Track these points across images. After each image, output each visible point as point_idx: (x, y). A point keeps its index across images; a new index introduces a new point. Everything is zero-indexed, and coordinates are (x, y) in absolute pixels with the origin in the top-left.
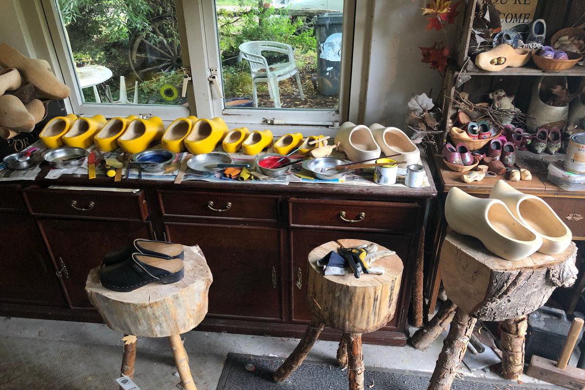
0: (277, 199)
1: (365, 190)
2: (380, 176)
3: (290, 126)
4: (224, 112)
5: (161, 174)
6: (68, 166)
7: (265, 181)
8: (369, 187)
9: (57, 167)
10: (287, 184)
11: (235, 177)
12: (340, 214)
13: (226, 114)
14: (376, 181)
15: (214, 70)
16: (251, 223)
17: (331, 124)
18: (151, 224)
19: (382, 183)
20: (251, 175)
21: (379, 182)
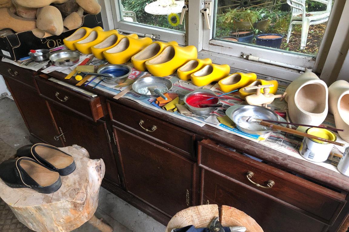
0: (191, 137)
1: (280, 158)
2: (307, 149)
3: (263, 64)
4: (211, 42)
5: (112, 87)
6: (62, 65)
7: (184, 117)
8: (289, 156)
9: (55, 64)
10: (202, 125)
11: (161, 105)
12: (247, 174)
13: (211, 44)
14: (301, 152)
15: (208, 4)
16: (171, 149)
17: (303, 69)
18: (105, 124)
19: (306, 158)
20: (176, 107)
21: (303, 154)
